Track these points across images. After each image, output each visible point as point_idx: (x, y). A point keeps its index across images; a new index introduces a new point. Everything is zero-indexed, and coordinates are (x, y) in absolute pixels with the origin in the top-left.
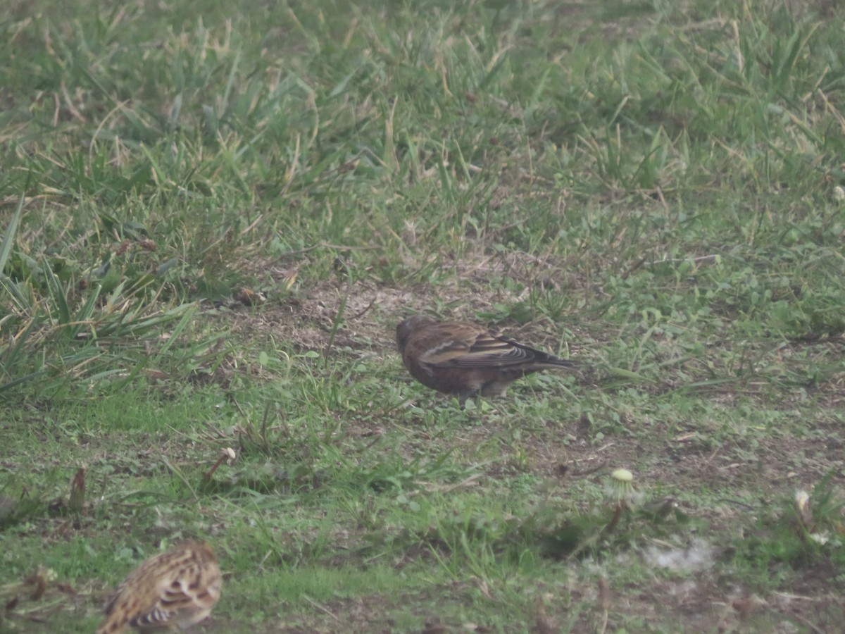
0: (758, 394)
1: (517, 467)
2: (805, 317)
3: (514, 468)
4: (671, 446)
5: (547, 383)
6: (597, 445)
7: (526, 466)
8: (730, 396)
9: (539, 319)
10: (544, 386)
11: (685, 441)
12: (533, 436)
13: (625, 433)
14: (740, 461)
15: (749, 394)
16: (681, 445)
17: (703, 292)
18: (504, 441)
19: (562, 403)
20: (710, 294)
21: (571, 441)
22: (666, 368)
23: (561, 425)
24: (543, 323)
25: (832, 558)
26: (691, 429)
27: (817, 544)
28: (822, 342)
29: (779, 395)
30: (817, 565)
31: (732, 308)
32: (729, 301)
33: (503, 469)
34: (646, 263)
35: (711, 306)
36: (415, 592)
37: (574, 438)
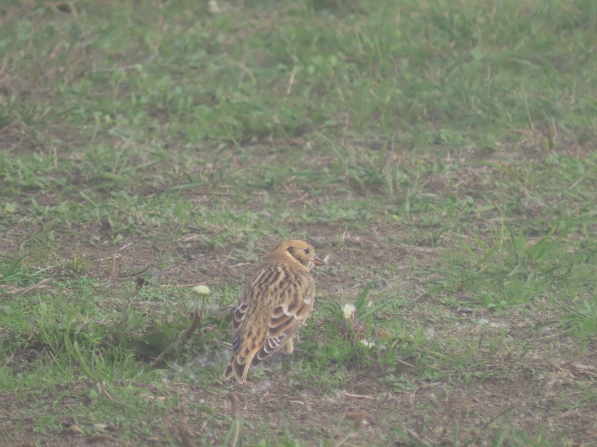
0: (228, 196)
1: (75, 271)
2: (236, 123)
3: (72, 272)
4: (181, 246)
5: (43, 183)
6: (118, 245)
7: (81, 270)
8: (205, 197)
9: (14, 123)
10: (41, 185)
11: (191, 242)
12: (64, 237)
13: (139, 234)
14: (245, 261)
15: (220, 196)
16: (189, 245)
17: (138, 98)
18: (40, 241)
19: (80, 207)
20: (144, 100)
21: (96, 241)
22: (140, 170)
23: (85, 227)
24: (18, 127)
25: (379, 360)
26: (193, 231)
27: (364, 347)
28: (253, 144)
29: (245, 196)
30: (367, 366)
31: (163, 111)
32: (160, 106)
33: (63, 272)
34: (86, 73)
35: (145, 110)
36: (39, 392)
37: (98, 238)
